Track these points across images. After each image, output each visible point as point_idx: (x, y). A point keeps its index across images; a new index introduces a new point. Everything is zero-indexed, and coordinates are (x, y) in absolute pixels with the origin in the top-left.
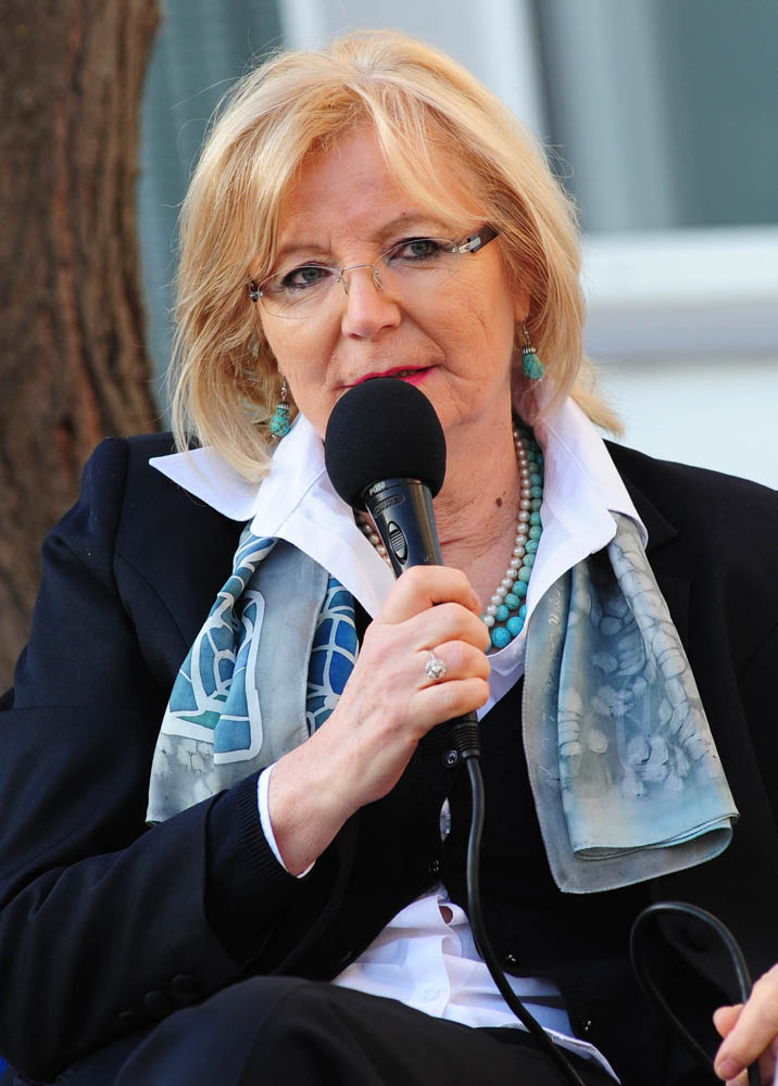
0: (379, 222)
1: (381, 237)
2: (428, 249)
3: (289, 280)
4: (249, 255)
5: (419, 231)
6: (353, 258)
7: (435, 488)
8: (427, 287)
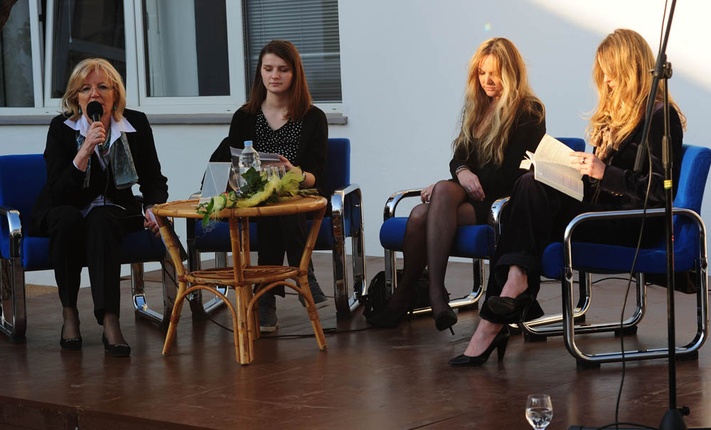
0: (98, 82)
1: (98, 84)
2: (104, 88)
3: (84, 90)
4: (77, 85)
5: (103, 85)
6: (94, 87)
7: (101, 116)
8: (104, 92)
